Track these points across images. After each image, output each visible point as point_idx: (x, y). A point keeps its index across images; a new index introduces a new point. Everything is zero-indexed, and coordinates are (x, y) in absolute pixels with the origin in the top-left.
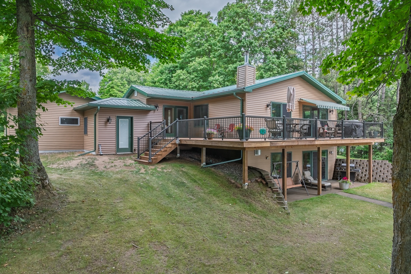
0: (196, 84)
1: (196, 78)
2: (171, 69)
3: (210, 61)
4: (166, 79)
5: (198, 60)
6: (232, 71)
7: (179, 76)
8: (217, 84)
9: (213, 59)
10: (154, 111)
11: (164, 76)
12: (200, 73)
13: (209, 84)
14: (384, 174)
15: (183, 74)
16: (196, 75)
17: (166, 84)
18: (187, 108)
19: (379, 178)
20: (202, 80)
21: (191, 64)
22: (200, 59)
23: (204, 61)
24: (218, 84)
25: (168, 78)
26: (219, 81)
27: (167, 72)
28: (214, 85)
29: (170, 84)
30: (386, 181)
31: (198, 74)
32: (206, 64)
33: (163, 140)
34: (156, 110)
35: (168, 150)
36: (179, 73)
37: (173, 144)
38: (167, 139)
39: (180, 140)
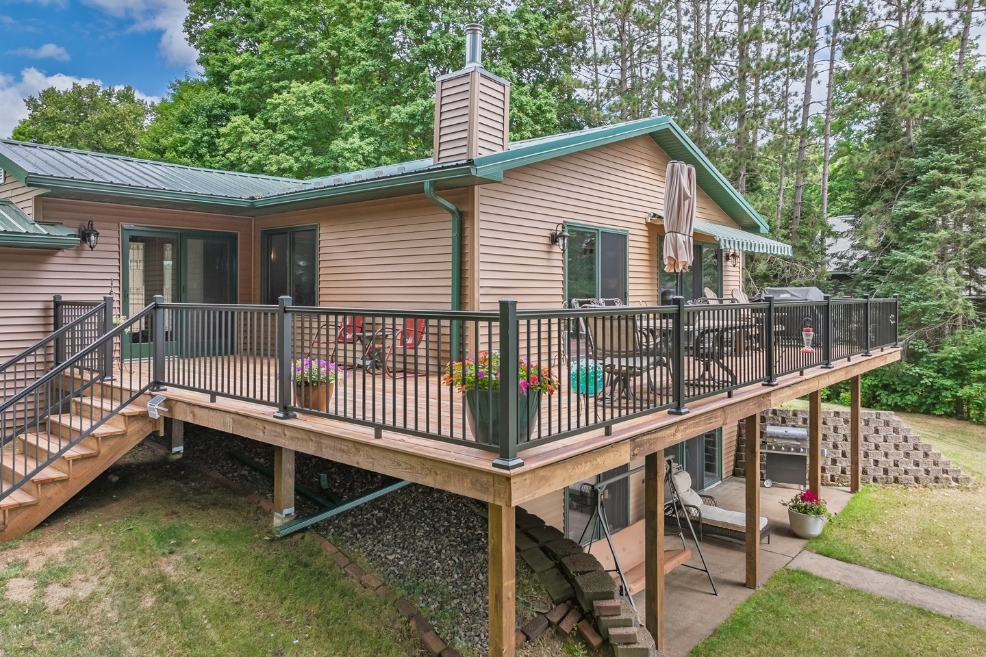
0: (292, 161)
1: (290, 143)
2: (216, 112)
3: (336, 94)
4: (197, 143)
5: (297, 87)
6: (401, 123)
7: (240, 135)
8: (356, 160)
9: (345, 88)
10: (79, 250)
11: (192, 134)
12: (304, 127)
13: (333, 163)
14: (886, 455)
15: (252, 129)
16: (292, 132)
17: (200, 157)
19: (875, 470)
20: (309, 150)
21: (276, 99)
22: (304, 87)
23: (315, 93)
24: (359, 163)
25: (205, 138)
26: (362, 154)
27: (202, 119)
28: (348, 164)
29: (212, 156)
30: (896, 480)
31: (300, 130)
32: (323, 101)
33: (100, 387)
34: (87, 246)
35: (104, 450)
36: (239, 126)
37: (132, 419)
38: (116, 388)
39: (168, 402)
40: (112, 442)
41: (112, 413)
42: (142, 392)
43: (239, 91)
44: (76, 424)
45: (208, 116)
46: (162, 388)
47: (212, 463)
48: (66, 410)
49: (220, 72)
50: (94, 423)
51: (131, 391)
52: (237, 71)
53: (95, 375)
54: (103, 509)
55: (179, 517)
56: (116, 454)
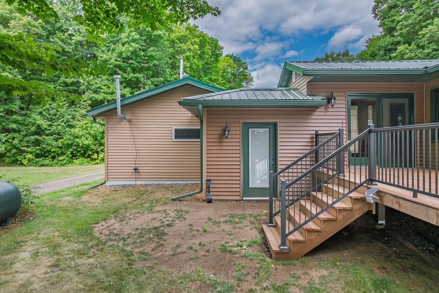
2: (389, 47)
10: (327, 107)
15: (410, 51)
18: (410, 97)
21: (424, 31)
27: (382, 53)
33: (337, 179)
34: (330, 106)
35: (340, 217)
36: (402, 51)
37: (356, 201)
38: (346, 181)
39: (379, 193)
40: (345, 213)
41: (345, 195)
42: (361, 185)
43: (402, 33)
44: (325, 199)
45: (385, 51)
46: (374, 183)
47: (405, 236)
48: (320, 190)
49: (391, 27)
50: (335, 200)
51: (355, 183)
52: (401, 23)
53: (335, 173)
54: (340, 253)
55: (387, 272)
56: (347, 221)
